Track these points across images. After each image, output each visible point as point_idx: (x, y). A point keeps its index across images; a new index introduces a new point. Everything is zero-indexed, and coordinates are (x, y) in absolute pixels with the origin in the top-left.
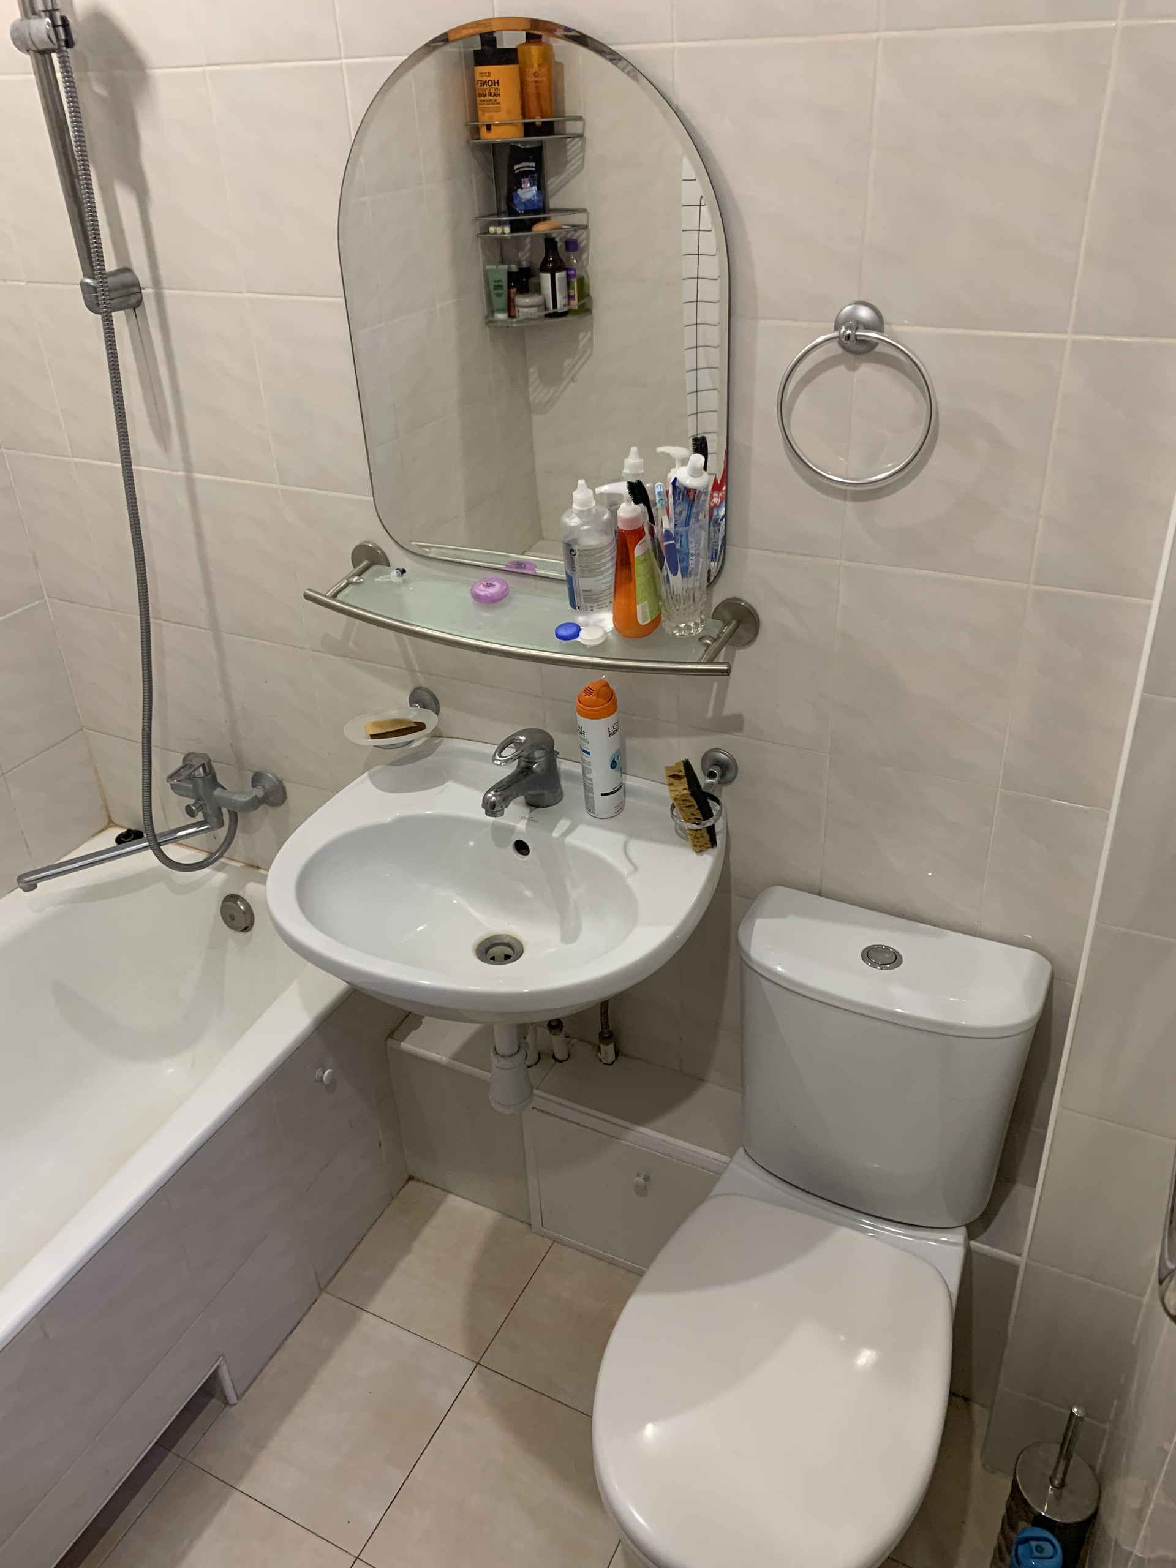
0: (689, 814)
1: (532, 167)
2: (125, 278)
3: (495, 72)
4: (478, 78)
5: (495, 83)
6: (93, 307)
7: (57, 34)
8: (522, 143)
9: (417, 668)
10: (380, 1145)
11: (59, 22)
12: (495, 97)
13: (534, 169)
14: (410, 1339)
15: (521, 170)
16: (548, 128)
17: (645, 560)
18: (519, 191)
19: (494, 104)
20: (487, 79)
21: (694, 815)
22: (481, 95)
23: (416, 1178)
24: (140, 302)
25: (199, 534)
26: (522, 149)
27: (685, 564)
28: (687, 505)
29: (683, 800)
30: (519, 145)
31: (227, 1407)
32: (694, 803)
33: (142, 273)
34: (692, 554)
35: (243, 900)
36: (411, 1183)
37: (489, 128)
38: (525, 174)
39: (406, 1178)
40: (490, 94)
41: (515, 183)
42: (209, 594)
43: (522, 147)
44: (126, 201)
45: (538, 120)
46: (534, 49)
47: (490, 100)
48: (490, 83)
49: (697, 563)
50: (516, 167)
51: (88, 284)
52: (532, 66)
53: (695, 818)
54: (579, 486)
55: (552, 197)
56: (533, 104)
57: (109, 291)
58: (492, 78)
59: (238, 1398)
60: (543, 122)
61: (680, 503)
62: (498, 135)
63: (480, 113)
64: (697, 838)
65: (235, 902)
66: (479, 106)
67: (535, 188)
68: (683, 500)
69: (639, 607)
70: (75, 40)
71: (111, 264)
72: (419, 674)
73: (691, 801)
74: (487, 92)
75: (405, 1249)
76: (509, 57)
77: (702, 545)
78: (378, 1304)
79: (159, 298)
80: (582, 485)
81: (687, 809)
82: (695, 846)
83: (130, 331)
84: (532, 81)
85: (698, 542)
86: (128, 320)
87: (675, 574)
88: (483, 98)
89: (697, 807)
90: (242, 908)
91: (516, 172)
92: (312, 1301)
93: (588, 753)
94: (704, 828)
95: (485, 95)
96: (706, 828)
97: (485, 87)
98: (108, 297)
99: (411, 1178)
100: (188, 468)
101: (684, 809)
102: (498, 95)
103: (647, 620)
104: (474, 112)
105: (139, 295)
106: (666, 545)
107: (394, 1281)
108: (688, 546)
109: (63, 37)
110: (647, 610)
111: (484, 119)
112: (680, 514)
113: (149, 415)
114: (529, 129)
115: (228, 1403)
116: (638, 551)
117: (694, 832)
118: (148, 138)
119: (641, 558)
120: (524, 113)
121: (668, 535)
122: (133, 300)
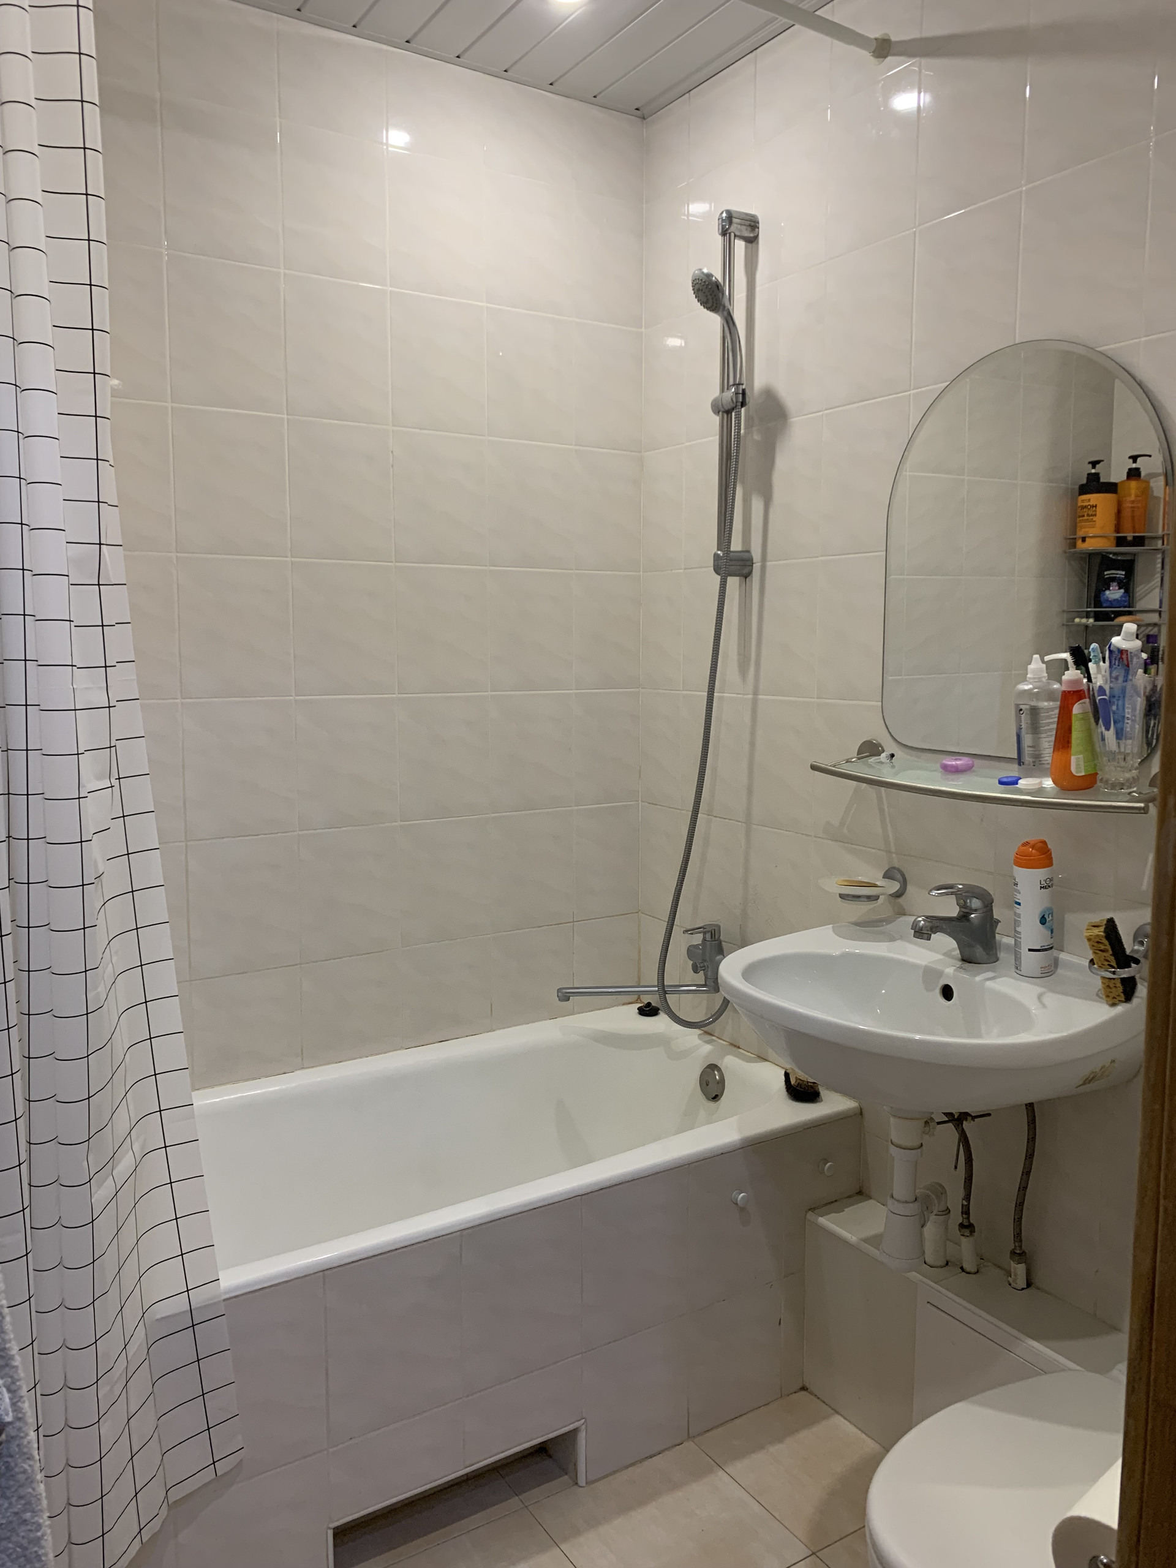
0: (1102, 959)
1: (1122, 575)
2: (746, 555)
3: (1094, 498)
4: (1080, 504)
5: (1093, 507)
6: (717, 570)
7: (737, 398)
8: (1115, 554)
9: (893, 850)
10: (780, 1323)
11: (741, 392)
12: (1091, 517)
13: (1123, 576)
14: (756, 1508)
15: (1111, 576)
16: (1139, 541)
17: (1082, 719)
18: (1107, 592)
19: (1090, 522)
20: (1087, 504)
21: (1108, 961)
22: (1080, 517)
23: (809, 1390)
24: (750, 574)
25: (752, 744)
26: (1114, 559)
27: (1119, 725)
28: (1123, 671)
29: (1098, 942)
30: (1111, 556)
31: (575, 1487)
32: (1109, 947)
33: (756, 555)
34: (1128, 718)
35: (719, 1070)
36: (803, 1393)
37: (1084, 540)
38: (1113, 579)
39: (800, 1386)
40: (1088, 515)
41: (1106, 584)
42: (750, 792)
43: (1114, 557)
44: (757, 505)
45: (1130, 536)
46: (1133, 484)
47: (1088, 520)
48: (1089, 507)
49: (1132, 728)
50: (1106, 573)
51: (718, 555)
52: (1130, 495)
53: (1109, 965)
54: (1033, 659)
55: (1140, 600)
56: (1127, 524)
57: (731, 560)
58: (1091, 503)
59: (587, 1483)
60: (1134, 537)
61: (1116, 668)
62: (1091, 545)
63: (1078, 529)
64: (1110, 988)
65: (713, 1071)
66: (1079, 525)
67: (1122, 591)
68: (1119, 666)
69: (1073, 759)
70: (747, 402)
71: (736, 545)
72: (894, 855)
73: (1105, 945)
74: (1086, 514)
75: (780, 1440)
76: (1111, 488)
77: (1138, 711)
78: (738, 1468)
79: (763, 568)
80: (1036, 658)
81: (1100, 952)
82: (1108, 996)
83: (740, 595)
84: (1128, 507)
85: (1134, 709)
86: (740, 586)
87: (1108, 729)
88: (1081, 519)
89: (1111, 952)
90: (717, 1077)
91: (1106, 577)
92: (677, 1442)
93: (1019, 904)
94: (1118, 979)
95: (1083, 516)
96: (1121, 979)
97: (1085, 510)
98: (728, 564)
99: (804, 1388)
100: (756, 693)
101: (1098, 952)
102: (1095, 515)
103: (1081, 772)
104: (1074, 528)
105: (751, 567)
106: (1100, 700)
107: (759, 1457)
108: (1124, 709)
109: (741, 400)
110: (1082, 763)
111: (1081, 533)
112: (1117, 678)
113: (739, 654)
114: (1120, 541)
115: (577, 1484)
116: (1076, 709)
117: (1107, 980)
118: (782, 462)
119: (1081, 716)
120: (1117, 530)
121: (1102, 690)
122: (746, 571)
